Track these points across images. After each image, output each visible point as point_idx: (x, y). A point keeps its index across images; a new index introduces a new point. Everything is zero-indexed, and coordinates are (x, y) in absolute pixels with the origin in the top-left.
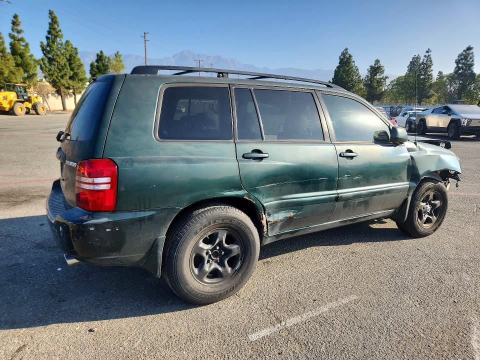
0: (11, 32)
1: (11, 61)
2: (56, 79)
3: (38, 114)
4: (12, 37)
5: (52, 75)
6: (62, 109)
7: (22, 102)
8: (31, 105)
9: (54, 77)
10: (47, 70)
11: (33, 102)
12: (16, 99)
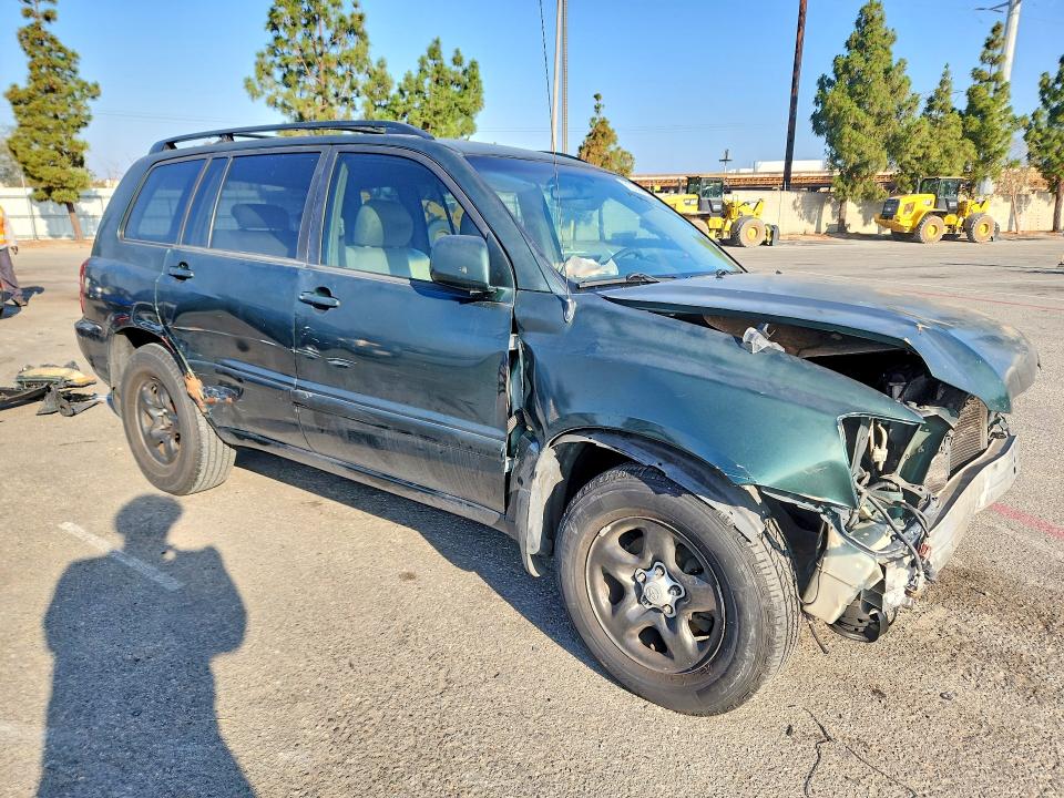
0: (978, 64)
1: (953, 128)
2: (1054, 157)
3: (971, 240)
4: (977, 74)
5: (1047, 149)
6: (1051, 228)
7: (942, 215)
8: (961, 220)
9: (1051, 154)
10: (1039, 136)
11: (967, 214)
12: (932, 209)
